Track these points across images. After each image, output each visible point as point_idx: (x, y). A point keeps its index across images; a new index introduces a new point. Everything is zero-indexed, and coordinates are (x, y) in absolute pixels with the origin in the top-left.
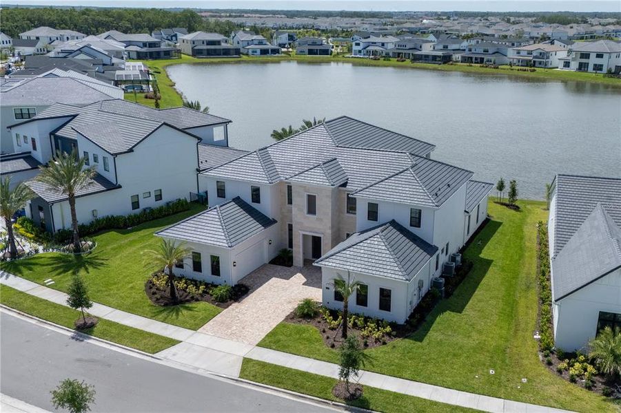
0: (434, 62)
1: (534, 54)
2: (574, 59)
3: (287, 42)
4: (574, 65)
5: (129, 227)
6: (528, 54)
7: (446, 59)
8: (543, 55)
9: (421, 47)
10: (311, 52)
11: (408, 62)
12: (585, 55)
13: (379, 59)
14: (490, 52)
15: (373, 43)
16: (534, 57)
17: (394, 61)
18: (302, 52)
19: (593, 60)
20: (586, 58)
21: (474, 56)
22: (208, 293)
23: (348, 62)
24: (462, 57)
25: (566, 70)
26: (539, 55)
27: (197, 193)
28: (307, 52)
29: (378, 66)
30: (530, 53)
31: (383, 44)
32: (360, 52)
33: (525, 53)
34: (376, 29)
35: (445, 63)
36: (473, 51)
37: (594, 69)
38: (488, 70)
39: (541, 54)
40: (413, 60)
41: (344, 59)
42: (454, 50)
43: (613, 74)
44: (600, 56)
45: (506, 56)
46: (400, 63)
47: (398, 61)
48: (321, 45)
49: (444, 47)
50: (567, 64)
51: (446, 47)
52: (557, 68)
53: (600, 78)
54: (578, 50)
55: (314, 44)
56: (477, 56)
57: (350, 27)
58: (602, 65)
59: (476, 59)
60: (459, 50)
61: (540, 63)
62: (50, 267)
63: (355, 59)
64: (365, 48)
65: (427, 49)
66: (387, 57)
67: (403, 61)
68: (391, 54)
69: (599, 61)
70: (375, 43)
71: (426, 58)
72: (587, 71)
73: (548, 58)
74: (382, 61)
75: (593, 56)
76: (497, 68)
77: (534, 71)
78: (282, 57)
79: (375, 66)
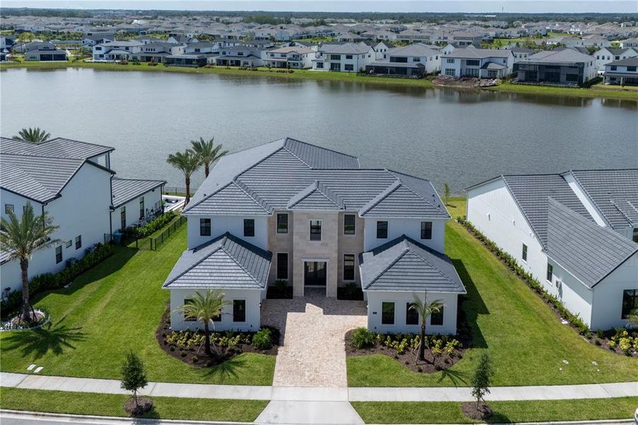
0: (189, 65)
1: (288, 56)
2: (326, 61)
3: (5, 46)
4: (327, 66)
5: (65, 285)
6: (282, 56)
7: (202, 63)
8: (297, 57)
9: (170, 50)
10: (43, 58)
11: (160, 66)
12: (336, 57)
13: (127, 64)
14: (245, 54)
15: (115, 47)
16: (290, 59)
17: (145, 65)
18: (33, 58)
19: (344, 61)
20: (336, 59)
21: (230, 59)
22: (244, 343)
23: (90, 67)
24: (218, 60)
25: (320, 70)
26: (292, 57)
27: (109, 233)
28: (39, 57)
29: (127, 70)
30: (284, 55)
31: (127, 48)
32: (101, 56)
33: (279, 56)
34: (93, 31)
35: (201, 66)
36: (227, 54)
37: (346, 69)
38: (247, 72)
39: (294, 56)
40: (166, 63)
41: (86, 64)
42: (207, 53)
43: (364, 72)
44: (349, 57)
45: (260, 58)
46: (152, 67)
47: (149, 65)
48: (55, 50)
49: (196, 51)
50: (320, 65)
51: (197, 51)
52: (311, 68)
53: (353, 77)
54: (329, 52)
55: (46, 49)
56: (233, 59)
57: (62, 29)
58: (352, 65)
59: (232, 62)
60: (211, 53)
61: (294, 65)
62: (16, 350)
63: (98, 64)
64: (107, 52)
65: (178, 52)
66: (135, 60)
67: (155, 65)
68: (139, 58)
69: (349, 62)
70: (118, 47)
71: (178, 61)
72: (339, 70)
73: (301, 59)
74: (130, 65)
75: (343, 57)
76: (256, 70)
77: (292, 72)
78: (10, 64)
79: (123, 70)
